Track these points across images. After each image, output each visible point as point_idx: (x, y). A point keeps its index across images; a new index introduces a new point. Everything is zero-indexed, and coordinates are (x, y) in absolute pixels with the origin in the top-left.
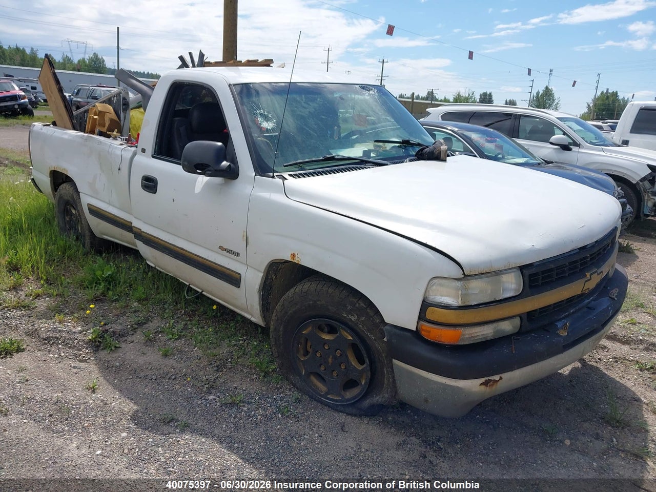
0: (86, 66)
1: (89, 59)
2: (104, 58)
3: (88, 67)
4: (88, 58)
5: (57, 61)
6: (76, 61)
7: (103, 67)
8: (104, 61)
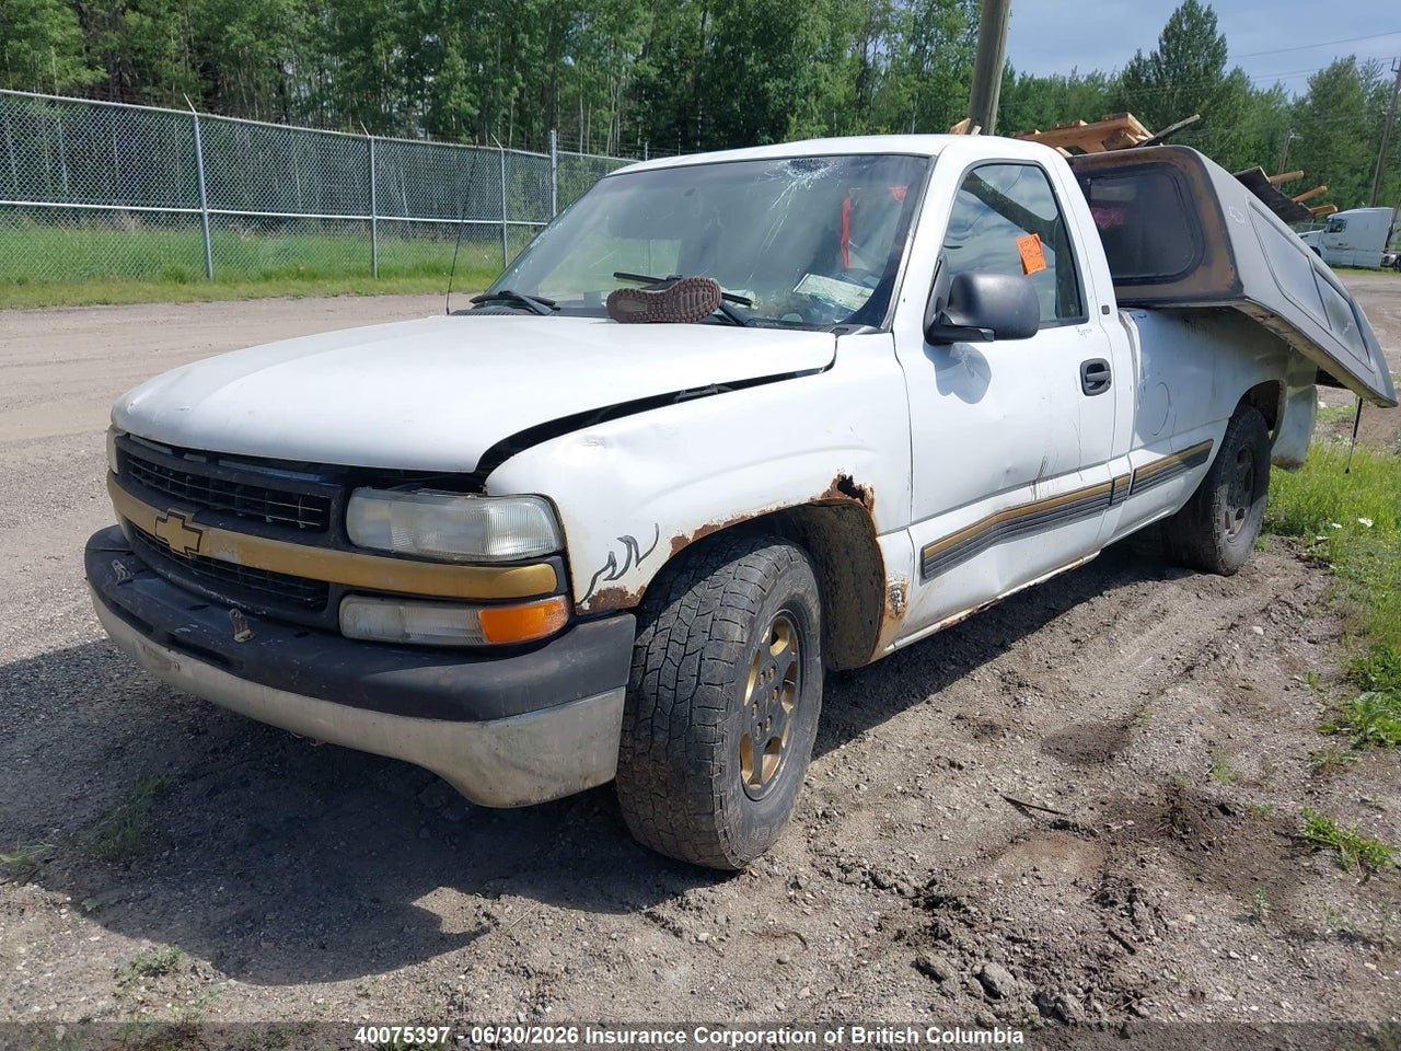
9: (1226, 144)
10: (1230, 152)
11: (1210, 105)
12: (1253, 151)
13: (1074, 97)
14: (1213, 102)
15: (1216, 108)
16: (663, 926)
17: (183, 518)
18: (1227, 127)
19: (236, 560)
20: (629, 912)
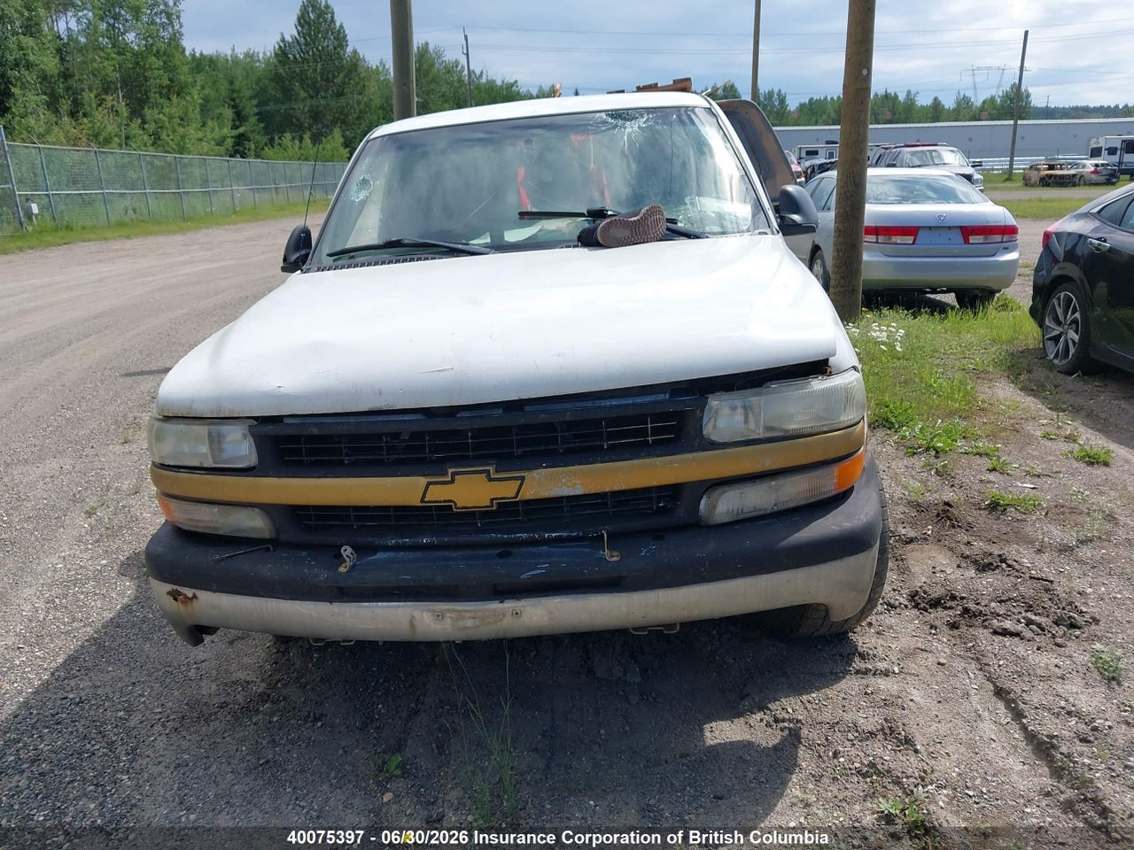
0: (994, 108)
1: (1003, 96)
2: (1030, 90)
3: (998, 110)
4: (1001, 95)
5: (947, 107)
6: (978, 103)
7: (1025, 107)
8: (1028, 96)
9: (362, 106)
10: (366, 113)
11: (344, 78)
12: (381, 111)
13: (239, 73)
14: (346, 76)
15: (350, 79)
16: (874, 674)
17: (488, 472)
18: (360, 94)
19: (579, 491)
20: (844, 677)
